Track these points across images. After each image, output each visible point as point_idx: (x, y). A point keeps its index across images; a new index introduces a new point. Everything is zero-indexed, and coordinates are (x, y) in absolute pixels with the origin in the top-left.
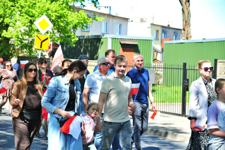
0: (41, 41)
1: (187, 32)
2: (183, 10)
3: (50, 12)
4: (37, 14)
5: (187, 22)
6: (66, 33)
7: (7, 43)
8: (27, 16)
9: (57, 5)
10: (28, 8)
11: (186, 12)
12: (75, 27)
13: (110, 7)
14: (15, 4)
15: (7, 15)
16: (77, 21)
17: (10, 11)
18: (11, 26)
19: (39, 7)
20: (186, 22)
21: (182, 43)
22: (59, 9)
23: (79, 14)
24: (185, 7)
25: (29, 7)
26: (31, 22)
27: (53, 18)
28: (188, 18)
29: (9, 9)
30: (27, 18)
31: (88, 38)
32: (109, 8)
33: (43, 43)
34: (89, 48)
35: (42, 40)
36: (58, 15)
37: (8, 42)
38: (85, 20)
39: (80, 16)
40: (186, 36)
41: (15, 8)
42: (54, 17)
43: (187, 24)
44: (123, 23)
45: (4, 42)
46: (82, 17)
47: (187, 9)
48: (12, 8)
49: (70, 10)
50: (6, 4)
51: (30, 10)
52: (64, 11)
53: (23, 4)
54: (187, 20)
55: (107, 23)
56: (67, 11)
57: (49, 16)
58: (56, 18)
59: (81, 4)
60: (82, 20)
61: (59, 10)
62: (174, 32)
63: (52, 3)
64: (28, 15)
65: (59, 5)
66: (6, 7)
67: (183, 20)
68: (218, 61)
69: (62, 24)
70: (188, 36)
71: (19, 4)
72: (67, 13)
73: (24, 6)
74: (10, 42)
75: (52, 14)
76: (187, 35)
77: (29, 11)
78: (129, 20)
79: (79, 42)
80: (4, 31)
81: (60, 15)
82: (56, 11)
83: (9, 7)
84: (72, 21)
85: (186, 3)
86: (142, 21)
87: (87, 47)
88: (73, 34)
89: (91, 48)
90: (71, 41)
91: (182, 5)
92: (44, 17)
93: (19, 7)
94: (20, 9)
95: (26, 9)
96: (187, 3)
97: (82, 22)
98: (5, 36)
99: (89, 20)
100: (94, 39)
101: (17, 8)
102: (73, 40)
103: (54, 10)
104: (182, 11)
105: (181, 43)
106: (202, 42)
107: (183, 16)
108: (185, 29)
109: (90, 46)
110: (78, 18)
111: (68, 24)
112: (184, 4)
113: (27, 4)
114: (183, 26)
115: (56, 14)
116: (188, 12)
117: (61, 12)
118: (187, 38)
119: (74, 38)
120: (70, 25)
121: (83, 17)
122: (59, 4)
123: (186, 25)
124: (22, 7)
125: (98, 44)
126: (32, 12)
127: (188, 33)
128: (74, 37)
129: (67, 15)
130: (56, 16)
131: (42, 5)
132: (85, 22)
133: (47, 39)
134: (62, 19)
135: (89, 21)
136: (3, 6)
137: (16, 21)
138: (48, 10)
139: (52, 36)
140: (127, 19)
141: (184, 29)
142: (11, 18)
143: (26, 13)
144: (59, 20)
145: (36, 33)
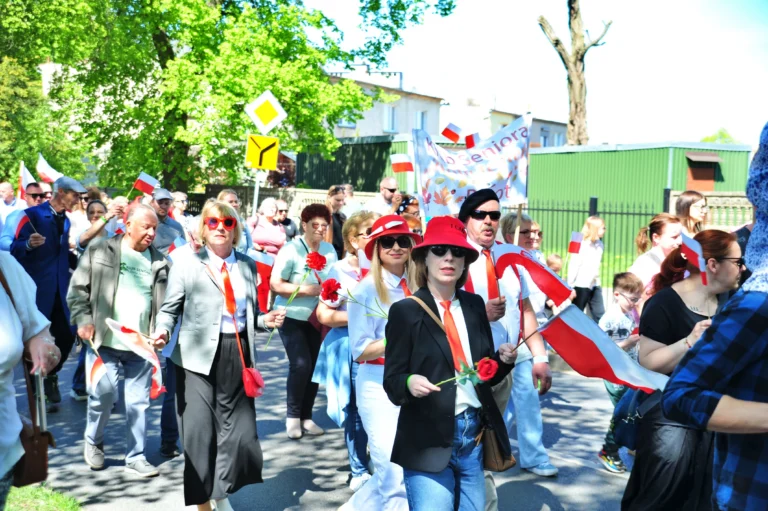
0: (260, 151)
1: (579, 127)
2: (569, 79)
3: (279, 84)
4: (251, 90)
5: (578, 107)
6: (314, 130)
7: (183, 156)
8: (230, 94)
9: (296, 68)
10: (231, 76)
11: (576, 83)
12: (333, 119)
13: (401, 74)
14: (202, 68)
15: (186, 94)
16: (340, 103)
17: (192, 85)
18: (194, 118)
19: (256, 74)
20: (576, 107)
21: (571, 153)
22: (300, 77)
23: (344, 88)
24: (574, 73)
25: (234, 74)
26: (239, 109)
27: (287, 98)
28: (581, 98)
29: (191, 80)
30: (229, 99)
31: (360, 142)
32: (398, 75)
33: (265, 154)
34: (364, 166)
35: (263, 147)
36: (297, 90)
37: (186, 153)
38: (356, 100)
39: (345, 92)
40: (576, 138)
41: (203, 77)
42: (289, 95)
43: (579, 109)
44: (431, 108)
45: (176, 154)
46: (349, 94)
47: (579, 77)
48: (197, 77)
49: (320, 80)
50: (184, 68)
51: (237, 79)
52: (310, 82)
53: (220, 69)
54: (578, 100)
55: (393, 109)
56: (318, 83)
57: (278, 94)
58: (291, 98)
59: (345, 65)
60: (349, 101)
61: (299, 80)
62: (542, 129)
63: (284, 65)
64: (232, 91)
65: (299, 68)
66: (184, 76)
67: (570, 102)
68: (672, 193)
69: (305, 112)
70: (581, 137)
71: (212, 67)
72: (315, 87)
73: (223, 72)
74: (190, 153)
75: (284, 89)
76: (579, 134)
77: (235, 84)
78: (442, 102)
79: (340, 152)
80: (180, 128)
81: (302, 90)
82: (292, 83)
83: (190, 74)
84: (328, 103)
85: (575, 64)
86: (470, 103)
87: (360, 162)
88: (328, 132)
89: (367, 166)
90: (325, 148)
91: (567, 68)
92: (268, 96)
93: (213, 74)
94: (214, 79)
95: (227, 79)
96: (578, 63)
97: (351, 104)
98: (182, 139)
99: (364, 101)
100: (376, 144)
101: (208, 76)
102: (329, 147)
103: (288, 79)
104: (567, 82)
105: (568, 153)
106: (615, 151)
107: (570, 93)
108: (575, 122)
109: (366, 161)
110: (342, 97)
111: (317, 111)
112: (571, 65)
113: (229, 68)
114: (570, 114)
115: (291, 88)
116: (582, 85)
117: (303, 83)
118: (579, 143)
119: (331, 142)
120: (323, 112)
121: (353, 93)
122: (300, 65)
123: (576, 112)
124: (219, 75)
125: (384, 155)
126: (240, 86)
127: (581, 130)
128: (331, 139)
129: (316, 90)
130: (293, 92)
131: (263, 70)
132: (357, 107)
133: (273, 145)
134: (306, 100)
135: (365, 103)
136: (177, 73)
137: (205, 106)
138: (275, 79)
139: (284, 136)
140: (437, 100)
141: (572, 122)
142: (194, 100)
143: (227, 88)
144: (299, 103)
145: (249, 132)
